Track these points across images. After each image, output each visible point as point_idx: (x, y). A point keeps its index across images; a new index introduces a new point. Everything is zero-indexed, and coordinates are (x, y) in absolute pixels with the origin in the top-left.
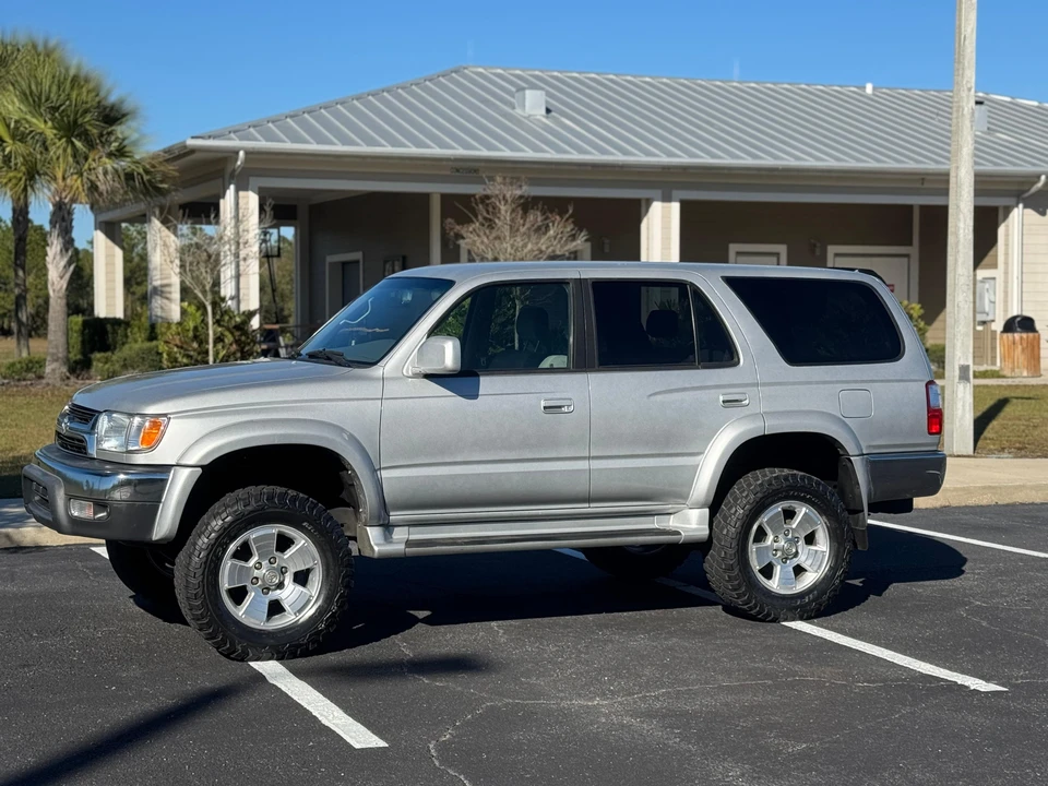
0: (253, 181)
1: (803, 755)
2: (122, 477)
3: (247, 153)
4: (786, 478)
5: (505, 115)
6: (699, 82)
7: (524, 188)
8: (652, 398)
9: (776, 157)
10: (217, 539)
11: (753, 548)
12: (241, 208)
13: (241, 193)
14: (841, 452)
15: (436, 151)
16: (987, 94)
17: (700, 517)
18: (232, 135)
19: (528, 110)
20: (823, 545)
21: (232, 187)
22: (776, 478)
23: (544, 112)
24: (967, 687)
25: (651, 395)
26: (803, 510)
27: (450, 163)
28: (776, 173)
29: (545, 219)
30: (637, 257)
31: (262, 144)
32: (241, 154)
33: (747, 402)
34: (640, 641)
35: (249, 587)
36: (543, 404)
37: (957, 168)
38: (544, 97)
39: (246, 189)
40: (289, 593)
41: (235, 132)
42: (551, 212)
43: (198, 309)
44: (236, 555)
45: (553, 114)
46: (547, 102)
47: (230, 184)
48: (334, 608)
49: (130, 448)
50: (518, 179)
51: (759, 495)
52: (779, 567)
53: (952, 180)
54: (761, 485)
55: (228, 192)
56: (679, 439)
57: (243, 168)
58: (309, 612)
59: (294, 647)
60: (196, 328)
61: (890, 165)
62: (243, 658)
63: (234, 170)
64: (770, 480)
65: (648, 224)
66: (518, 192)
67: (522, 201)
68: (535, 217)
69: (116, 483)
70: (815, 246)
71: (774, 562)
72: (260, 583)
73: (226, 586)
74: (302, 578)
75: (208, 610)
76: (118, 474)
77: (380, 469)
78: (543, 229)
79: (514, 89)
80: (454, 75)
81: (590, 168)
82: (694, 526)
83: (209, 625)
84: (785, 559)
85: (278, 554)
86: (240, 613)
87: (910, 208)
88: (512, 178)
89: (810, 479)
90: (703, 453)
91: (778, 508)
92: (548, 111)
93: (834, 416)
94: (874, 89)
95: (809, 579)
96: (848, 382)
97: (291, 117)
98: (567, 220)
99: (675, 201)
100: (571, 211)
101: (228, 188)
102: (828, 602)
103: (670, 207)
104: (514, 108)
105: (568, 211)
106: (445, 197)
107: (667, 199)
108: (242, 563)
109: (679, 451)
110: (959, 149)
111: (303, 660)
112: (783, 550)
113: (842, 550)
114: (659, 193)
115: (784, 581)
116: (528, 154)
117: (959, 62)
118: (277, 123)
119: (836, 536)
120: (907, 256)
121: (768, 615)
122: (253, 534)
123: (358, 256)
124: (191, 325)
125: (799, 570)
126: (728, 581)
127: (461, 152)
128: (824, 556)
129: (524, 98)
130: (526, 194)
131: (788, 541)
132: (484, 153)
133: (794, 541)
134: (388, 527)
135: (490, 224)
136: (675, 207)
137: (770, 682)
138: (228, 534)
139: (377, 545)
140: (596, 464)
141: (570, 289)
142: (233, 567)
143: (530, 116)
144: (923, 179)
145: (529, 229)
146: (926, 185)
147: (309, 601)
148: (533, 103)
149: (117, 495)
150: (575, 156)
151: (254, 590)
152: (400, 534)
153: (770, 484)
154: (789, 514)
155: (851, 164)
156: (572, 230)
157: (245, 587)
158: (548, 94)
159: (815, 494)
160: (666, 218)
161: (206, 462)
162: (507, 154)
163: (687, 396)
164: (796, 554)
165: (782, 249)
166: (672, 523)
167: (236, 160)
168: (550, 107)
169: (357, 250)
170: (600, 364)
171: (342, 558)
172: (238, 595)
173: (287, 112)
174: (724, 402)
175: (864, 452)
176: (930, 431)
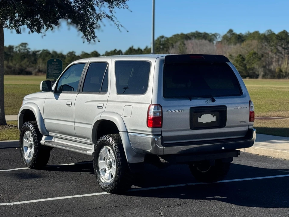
8: (86, 103)
33: (103, 107)
36: (66, 103)
77: (44, 119)
90: (92, 124)
93: (120, 115)
109: (88, 123)
174: (98, 107)
175: (128, 131)
176: (148, 125)
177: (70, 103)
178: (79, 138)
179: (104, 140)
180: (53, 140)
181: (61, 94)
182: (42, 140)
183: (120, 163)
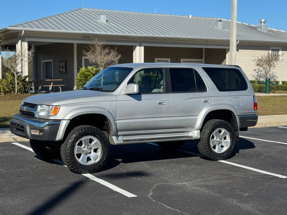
0: (27, 39)
1: (249, 196)
2: (47, 123)
3: (25, 31)
4: (220, 122)
5: (95, 22)
6: (146, 14)
7: (104, 42)
8: (186, 100)
9: (170, 35)
10: (74, 140)
11: (211, 141)
12: (22, 47)
13: (23, 43)
14: (233, 115)
15: (78, 32)
16: (221, 19)
17: (198, 132)
18: (20, 26)
19: (102, 21)
20: (228, 140)
21: (20, 41)
22: (217, 122)
23: (106, 21)
24: (279, 177)
25: (185, 100)
26: (223, 131)
27: (82, 35)
28: (170, 39)
29: (109, 51)
30: (132, 62)
31: (29, 29)
32: (23, 31)
33: (209, 101)
34: (184, 166)
35: (82, 153)
36: (158, 102)
37: (232, 38)
38: (106, 18)
39: (24, 41)
40: (92, 155)
41: (21, 25)
42: (111, 49)
43: (11, 75)
44: (78, 145)
45: (108, 22)
46: (106, 19)
47: (19, 40)
48: (105, 159)
49: (49, 115)
50: (102, 40)
51: (213, 127)
52: (217, 146)
53: (231, 42)
54: (213, 124)
55: (19, 42)
56: (193, 111)
57: (24, 36)
58: (98, 160)
59: (94, 169)
60: (11, 81)
61: (199, 37)
62: (80, 173)
63: (21, 36)
64: (216, 123)
65: (135, 52)
66: (102, 43)
67: (103, 46)
68: (107, 50)
69: (45, 125)
70: (178, 59)
71: (216, 144)
72: (85, 152)
73: (76, 153)
74: (95, 151)
75: (72, 160)
76: (46, 122)
77: (116, 120)
78: (109, 53)
79: (97, 15)
80: (79, 10)
81: (120, 37)
82: (196, 135)
83: (72, 164)
84: (219, 144)
85: (90, 144)
86: (80, 160)
87: (202, 49)
88: (101, 39)
89: (225, 122)
90: (198, 115)
91: (217, 130)
92: (107, 21)
93: (231, 105)
94: (192, 17)
95: (225, 149)
96: (234, 96)
97: (36, 21)
98: (115, 51)
99: (143, 46)
100: (116, 49)
101: (19, 41)
102: (230, 154)
103: (141, 48)
104: (97, 20)
105: (115, 49)
106: (78, 44)
107: (140, 46)
108: (80, 147)
109: (192, 115)
110: (233, 33)
111: (97, 173)
112: (219, 141)
113: (233, 141)
114: (138, 44)
115: (219, 150)
116: (103, 33)
117: (233, 10)
118: (32, 23)
119: (232, 137)
120: (201, 62)
121: (215, 159)
122: (83, 139)
123: (51, 60)
124: (10, 80)
125: (222, 146)
126: (205, 150)
127: (84, 32)
128: (229, 143)
129: (100, 17)
130: (104, 44)
131: (220, 139)
132: (91, 32)
133: (221, 139)
134: (117, 136)
135: (94, 52)
136: (143, 48)
137: (227, 177)
138: (77, 139)
139: (115, 141)
140: (171, 119)
141: (163, 71)
142: (78, 148)
143: (102, 22)
144: (207, 41)
145: (105, 54)
146: (208, 43)
147: (98, 157)
148: (103, 19)
149: (46, 128)
150: (116, 34)
151: (83, 154)
152: (121, 138)
153: (216, 124)
154: (220, 132)
155: (189, 37)
156: (117, 54)
157: (81, 153)
158: (107, 17)
159: (227, 126)
160: (140, 51)
161: (71, 119)
162: (97, 33)
163: (194, 99)
164: (222, 142)
165: (169, 60)
166: (190, 134)
167: (22, 33)
168: (107, 20)
169: (51, 59)
170: (172, 91)
171: (107, 145)
172: (79, 155)
173: (35, 20)
175: (239, 115)
176: (254, 109)
177: (164, 102)
178: (170, 130)
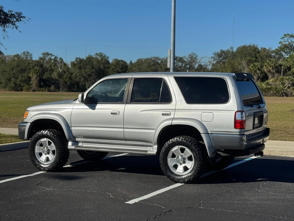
8: (141, 112)
17: (155, 148)
20: (193, 161)
33: (170, 114)
36: (111, 112)
40: (50, 156)
52: (179, 166)
56: (148, 124)
71: (177, 164)
77: (71, 127)
84: (181, 164)
85: (48, 146)
90: (155, 129)
91: (178, 147)
96: (206, 110)
108: (41, 147)
122: (42, 140)
128: (192, 164)
131: (181, 158)
133: (184, 159)
140: (125, 130)
142: (38, 148)
147: (53, 158)
152: (80, 144)
157: (41, 153)
161: (31, 122)
164: (184, 163)
170: (131, 102)
174: (163, 114)
175: (209, 133)
176: (235, 127)
177: (118, 112)
178: (127, 142)
179: (178, 141)
180: (79, 145)
181: (98, 105)
182: (69, 145)
183: (202, 159)
